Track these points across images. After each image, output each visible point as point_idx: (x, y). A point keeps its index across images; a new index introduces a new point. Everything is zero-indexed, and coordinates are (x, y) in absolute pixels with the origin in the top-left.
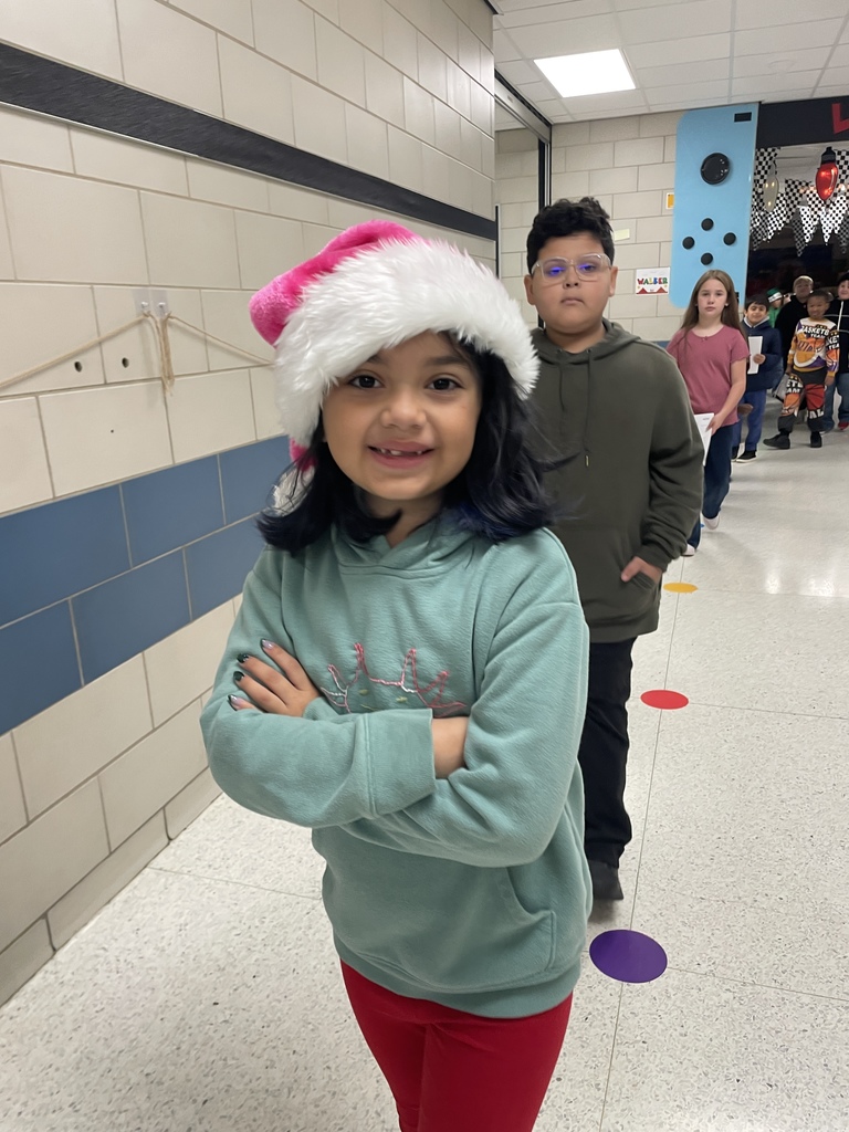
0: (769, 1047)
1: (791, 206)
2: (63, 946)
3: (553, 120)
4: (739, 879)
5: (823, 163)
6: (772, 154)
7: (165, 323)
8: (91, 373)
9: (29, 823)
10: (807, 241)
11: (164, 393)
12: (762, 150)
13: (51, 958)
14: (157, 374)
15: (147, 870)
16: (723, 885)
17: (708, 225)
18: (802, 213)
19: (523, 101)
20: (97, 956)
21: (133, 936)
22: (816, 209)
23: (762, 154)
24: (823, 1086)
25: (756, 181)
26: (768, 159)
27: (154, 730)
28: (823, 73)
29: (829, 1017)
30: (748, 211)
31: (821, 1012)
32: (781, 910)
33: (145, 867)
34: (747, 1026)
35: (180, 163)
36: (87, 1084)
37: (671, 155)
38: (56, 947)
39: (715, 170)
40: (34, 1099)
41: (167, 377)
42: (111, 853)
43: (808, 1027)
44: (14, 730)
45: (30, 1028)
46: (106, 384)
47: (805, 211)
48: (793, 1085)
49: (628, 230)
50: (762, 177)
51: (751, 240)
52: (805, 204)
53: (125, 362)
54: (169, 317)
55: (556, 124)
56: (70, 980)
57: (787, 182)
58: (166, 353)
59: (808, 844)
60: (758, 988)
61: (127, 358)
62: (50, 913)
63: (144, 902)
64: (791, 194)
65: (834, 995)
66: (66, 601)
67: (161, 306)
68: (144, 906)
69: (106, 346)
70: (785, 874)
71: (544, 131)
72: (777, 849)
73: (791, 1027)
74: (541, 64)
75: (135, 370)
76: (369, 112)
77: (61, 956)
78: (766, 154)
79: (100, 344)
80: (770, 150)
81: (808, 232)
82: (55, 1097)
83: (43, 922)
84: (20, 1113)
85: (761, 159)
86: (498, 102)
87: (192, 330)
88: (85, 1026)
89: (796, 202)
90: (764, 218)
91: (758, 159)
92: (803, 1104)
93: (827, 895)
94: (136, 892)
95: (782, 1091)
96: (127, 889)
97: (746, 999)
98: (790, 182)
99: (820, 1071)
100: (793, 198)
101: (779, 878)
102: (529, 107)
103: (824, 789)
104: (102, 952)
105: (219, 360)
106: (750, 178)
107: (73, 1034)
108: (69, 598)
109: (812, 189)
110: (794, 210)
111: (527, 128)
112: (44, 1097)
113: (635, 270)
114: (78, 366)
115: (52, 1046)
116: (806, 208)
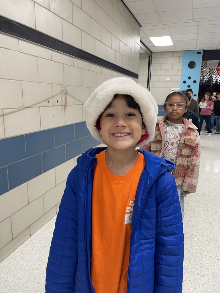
0: (199, 266)
1: (210, 75)
2: (32, 235)
3: (153, 51)
4: (193, 230)
5: (218, 65)
6: (206, 62)
7: (66, 93)
8: (51, 104)
9: (29, 204)
10: (214, 83)
11: (65, 109)
12: (203, 61)
13: (30, 237)
14: (64, 105)
15: (51, 220)
16: (189, 232)
17: (189, 78)
18: (213, 76)
19: (146, 46)
20: (41, 237)
21: (49, 234)
22: (216, 76)
23: (203, 62)
24: (211, 275)
25: (202, 68)
26: (205, 63)
27: (56, 186)
28: (219, 44)
29: (213, 261)
30: (199, 75)
31: (211, 260)
32: (203, 238)
33: (51, 219)
34: (194, 262)
35: (72, 59)
36: (40, 264)
37: (181, 61)
38: (31, 235)
39: (192, 65)
40: (27, 267)
41: (65, 105)
42: (44, 214)
43: (208, 263)
44: (28, 182)
45: (26, 252)
46: (53, 106)
47: (214, 76)
48: (204, 275)
49: (170, 78)
50: (203, 67)
51: (200, 82)
52: (214, 74)
53: (57, 101)
54: (67, 92)
55: (153, 52)
56: (35, 242)
57: (209, 69)
58: (66, 100)
59: (210, 224)
60: (196, 254)
61: (58, 100)
62: (31, 226)
63: (51, 226)
64: (210, 72)
65: (214, 256)
66: (41, 154)
67: (66, 90)
68: (51, 227)
69: (54, 98)
70: (204, 230)
71: (150, 54)
72: (202, 225)
73: (204, 263)
74: (151, 38)
75: (59, 103)
76: (112, 48)
77: (32, 237)
78: (204, 62)
79: (53, 97)
80: (205, 61)
81: (214, 81)
82: (32, 266)
83: (29, 228)
84: (24, 270)
85: (203, 63)
86: (141, 47)
87: (72, 95)
88: (38, 252)
89: (211, 74)
90: (203, 77)
91: (202, 63)
92: (206, 279)
93: (214, 235)
94: (49, 224)
95: (201, 276)
96: (48, 223)
97: (194, 256)
98: (210, 69)
99: (210, 272)
100: (211, 73)
101: (202, 231)
102: (147, 48)
103: (214, 212)
104: (42, 237)
105: (76, 102)
106: (200, 68)
107: (36, 254)
108: (41, 153)
109: (215, 71)
110: (211, 76)
111: (146, 53)
112: (30, 266)
113: (171, 88)
114: (48, 101)
115: (31, 256)
116: (214, 75)
